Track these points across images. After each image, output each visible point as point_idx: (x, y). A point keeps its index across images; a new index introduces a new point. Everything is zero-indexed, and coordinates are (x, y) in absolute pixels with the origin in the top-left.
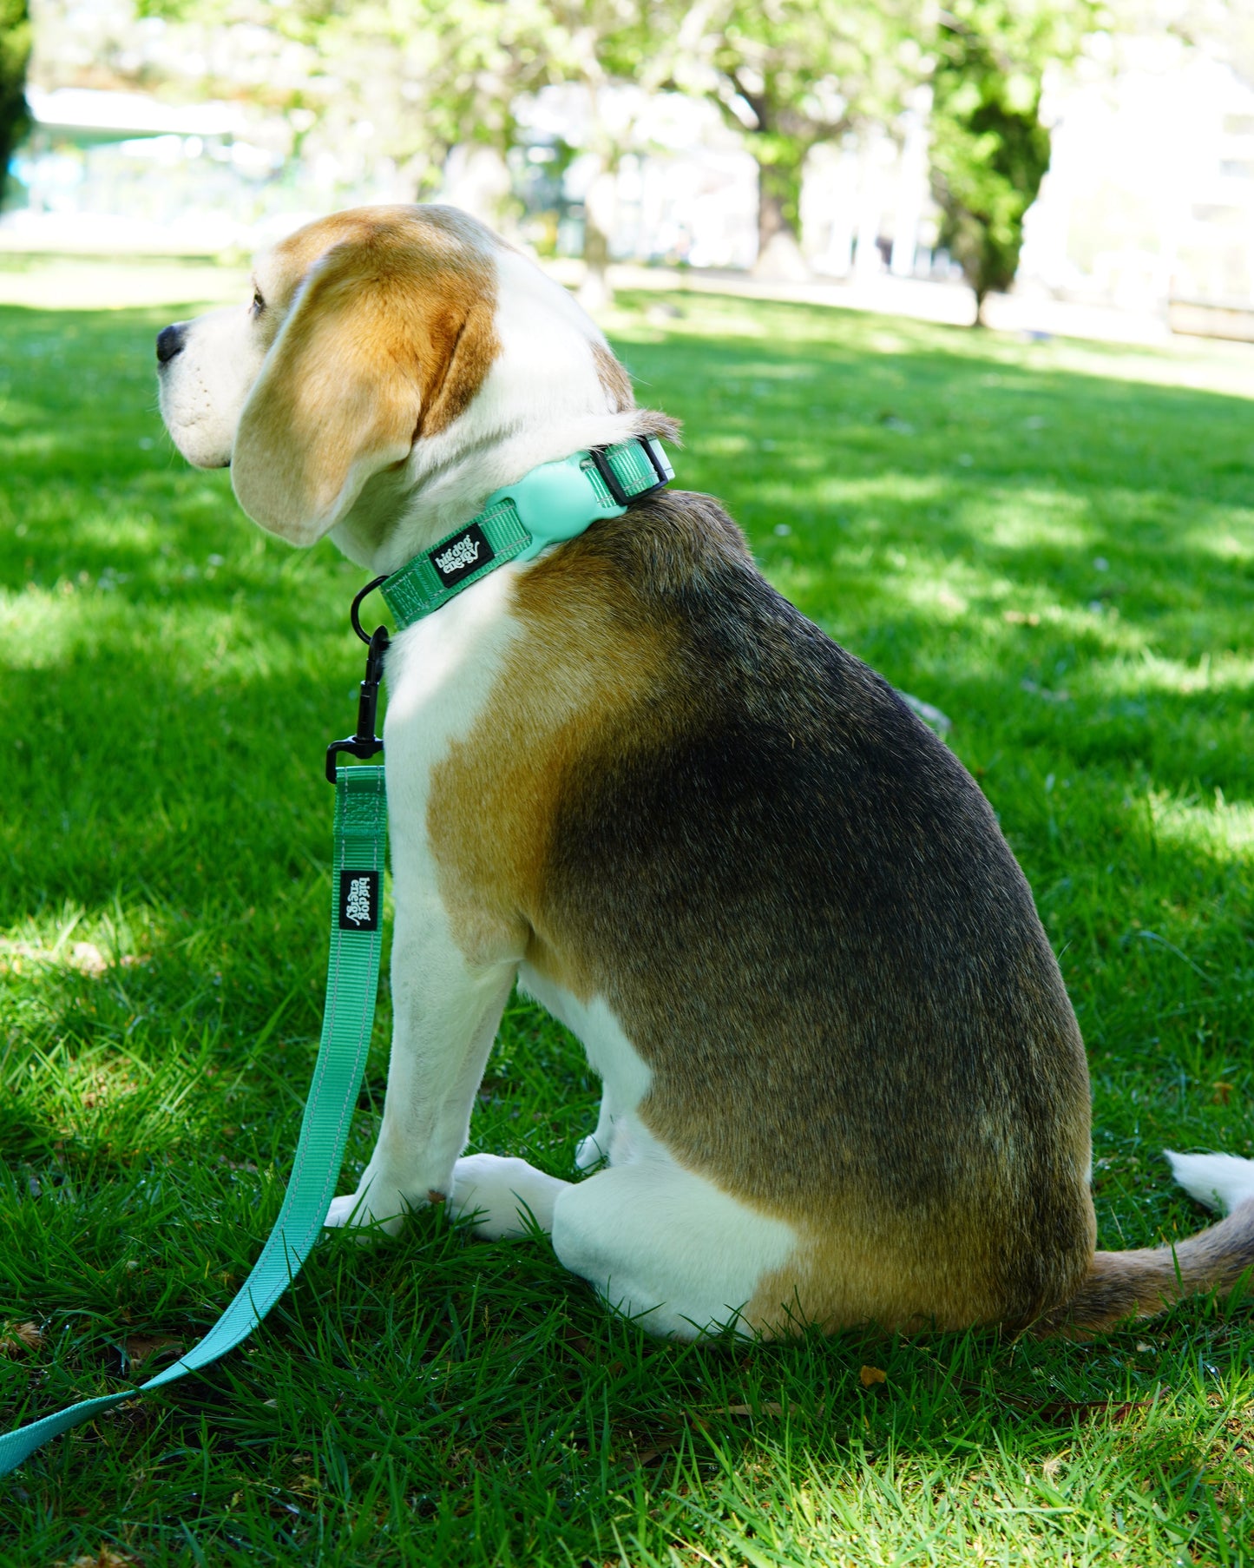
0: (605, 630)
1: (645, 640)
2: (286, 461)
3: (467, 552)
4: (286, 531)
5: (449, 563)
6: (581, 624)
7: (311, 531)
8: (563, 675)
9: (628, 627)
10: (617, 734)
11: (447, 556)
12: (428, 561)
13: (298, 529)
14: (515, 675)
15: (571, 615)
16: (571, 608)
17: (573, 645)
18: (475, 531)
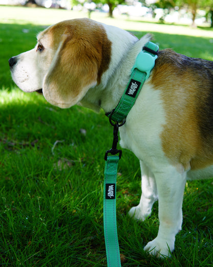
0: (177, 78)
1: (186, 75)
3: (134, 86)
5: (131, 92)
6: (171, 81)
8: (177, 93)
9: (181, 75)
10: (200, 98)
11: (131, 90)
12: (126, 95)
14: (166, 100)
15: (168, 80)
16: (167, 79)
17: (173, 86)
18: (133, 81)
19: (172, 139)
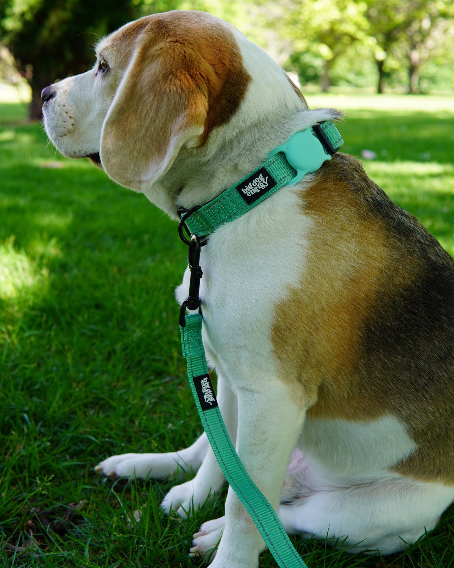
2: (131, 145)
4: (133, 184)
7: (148, 181)
11: (250, 186)
12: (235, 191)
13: (140, 182)
18: (264, 171)
19: (301, 324)
